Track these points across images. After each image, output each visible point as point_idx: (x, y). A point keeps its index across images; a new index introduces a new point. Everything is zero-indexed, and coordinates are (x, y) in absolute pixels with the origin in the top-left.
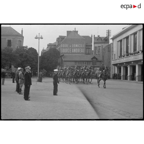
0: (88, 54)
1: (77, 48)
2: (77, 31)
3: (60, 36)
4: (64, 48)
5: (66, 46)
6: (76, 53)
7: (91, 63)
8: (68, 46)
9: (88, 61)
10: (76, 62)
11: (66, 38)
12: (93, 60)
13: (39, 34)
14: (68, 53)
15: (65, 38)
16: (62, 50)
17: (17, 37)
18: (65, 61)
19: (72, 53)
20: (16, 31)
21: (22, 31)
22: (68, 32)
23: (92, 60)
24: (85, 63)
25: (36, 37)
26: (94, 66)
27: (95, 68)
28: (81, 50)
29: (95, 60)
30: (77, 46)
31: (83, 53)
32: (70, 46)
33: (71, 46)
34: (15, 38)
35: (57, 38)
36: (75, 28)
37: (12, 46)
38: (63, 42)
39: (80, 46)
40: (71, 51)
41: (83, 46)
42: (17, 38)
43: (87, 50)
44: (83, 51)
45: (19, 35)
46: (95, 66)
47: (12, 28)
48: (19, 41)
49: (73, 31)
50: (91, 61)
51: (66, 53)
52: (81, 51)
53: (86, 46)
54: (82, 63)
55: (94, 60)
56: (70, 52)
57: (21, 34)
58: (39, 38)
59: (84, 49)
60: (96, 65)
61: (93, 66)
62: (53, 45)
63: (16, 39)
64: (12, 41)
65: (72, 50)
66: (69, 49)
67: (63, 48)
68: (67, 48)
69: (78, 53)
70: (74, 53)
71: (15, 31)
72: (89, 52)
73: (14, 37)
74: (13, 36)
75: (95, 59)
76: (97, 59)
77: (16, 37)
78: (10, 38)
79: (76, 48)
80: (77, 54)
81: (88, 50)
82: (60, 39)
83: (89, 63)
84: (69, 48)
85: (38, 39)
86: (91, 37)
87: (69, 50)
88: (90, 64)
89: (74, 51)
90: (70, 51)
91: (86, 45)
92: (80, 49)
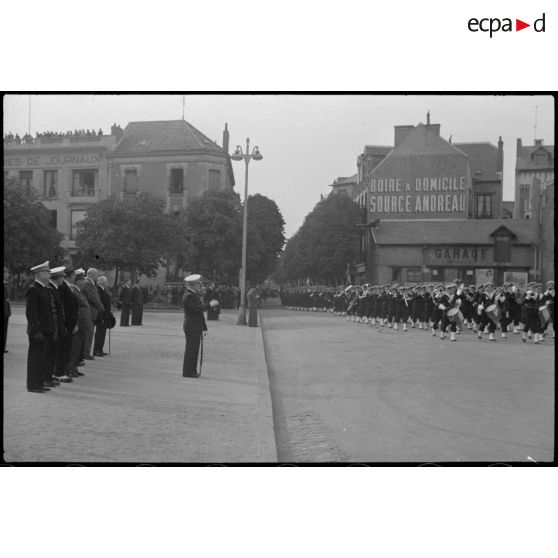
0: (484, 216)
1: (437, 192)
2: (437, 126)
3: (368, 148)
4: (384, 193)
5: (392, 186)
6: (429, 214)
7: (490, 253)
8: (398, 184)
9: (476, 246)
10: (425, 247)
11: (391, 153)
12: (499, 239)
13: (248, 141)
14: (397, 214)
15: (388, 155)
16: (375, 201)
17: (207, 157)
18: (381, 246)
19: (415, 214)
20: (204, 136)
21: (226, 135)
22: (398, 129)
23: (492, 242)
24: (465, 252)
25: (237, 152)
26: (503, 264)
27: (505, 274)
28: (451, 199)
29: (506, 239)
30: (434, 184)
31: (459, 213)
32: (408, 185)
33: (413, 186)
34: (197, 161)
35: (360, 154)
36: (428, 115)
37: (185, 192)
39: (447, 184)
40: (412, 206)
41: (458, 184)
42: (206, 161)
43: (481, 198)
44: (460, 203)
45: (214, 151)
46: (508, 264)
47: (190, 126)
48: (210, 171)
49: (421, 125)
50: (490, 246)
51: (390, 214)
52: (450, 206)
53: (475, 183)
54: (452, 254)
55: (503, 242)
56: (407, 210)
57: (221, 146)
58: (247, 158)
59: (464, 198)
60: (509, 261)
61: (495, 264)
63: (200, 163)
64: (185, 173)
65: (413, 202)
66: (401, 197)
67: (377, 193)
68: (395, 193)
69: (438, 214)
70: (423, 214)
72: (488, 210)
73: (194, 158)
74: (191, 152)
75: (506, 236)
76: (513, 236)
77: (200, 157)
78: (180, 161)
79: (430, 192)
80: (436, 217)
81: (485, 202)
82: (369, 159)
83: (479, 254)
84: (405, 193)
85: (243, 161)
86: (496, 145)
87: (403, 202)
88: (483, 258)
89: (426, 204)
90: (407, 203)
91: (473, 180)
92: (447, 197)
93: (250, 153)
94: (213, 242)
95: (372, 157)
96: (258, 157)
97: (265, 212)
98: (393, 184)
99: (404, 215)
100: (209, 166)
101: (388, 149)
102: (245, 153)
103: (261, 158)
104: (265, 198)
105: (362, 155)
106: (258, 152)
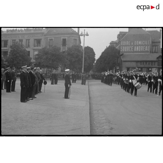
0: (155, 52)
1: (141, 45)
3: (120, 32)
4: (125, 46)
5: (127, 44)
6: (138, 52)
7: (156, 63)
9: (152, 61)
10: (137, 62)
11: (127, 34)
12: (159, 59)
14: (129, 52)
16: (122, 48)
18: (124, 61)
19: (134, 52)
23: (157, 60)
24: (149, 63)
25: (81, 34)
28: (145, 47)
30: (140, 43)
31: (147, 52)
32: (132, 43)
33: (134, 43)
34: (70, 36)
37: (67, 46)
38: (123, 40)
39: (144, 43)
41: (147, 43)
42: (72, 36)
44: (148, 49)
48: (74, 39)
51: (127, 52)
52: (145, 49)
54: (145, 64)
56: (132, 51)
57: (77, 32)
59: (149, 47)
61: (158, 67)
62: (114, 43)
64: (67, 40)
65: (134, 48)
67: (123, 46)
68: (128, 46)
69: (141, 52)
70: (136, 52)
72: (156, 50)
74: (68, 34)
75: (161, 58)
78: (65, 37)
79: (139, 45)
81: (155, 48)
82: (121, 35)
84: (131, 46)
86: (159, 31)
87: (131, 48)
88: (154, 65)
89: (137, 49)
90: (132, 49)
91: (152, 41)
93: (85, 34)
94: (74, 60)
96: (87, 35)
97: (90, 51)
98: (128, 43)
100: (73, 38)
102: (84, 34)
103: (88, 35)
104: (90, 47)
105: (119, 34)
106: (87, 34)
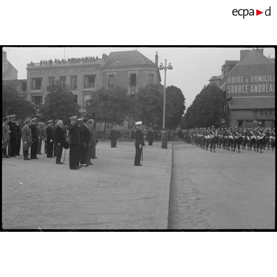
1: (262, 83)
2: (262, 50)
3: (227, 62)
4: (235, 84)
5: (239, 80)
6: (258, 94)
8: (241, 79)
10: (255, 110)
13: (166, 60)
14: (242, 94)
15: (237, 65)
16: (230, 88)
17: (147, 68)
18: (233, 110)
19: (250, 94)
20: (146, 58)
21: (157, 57)
22: (242, 52)
25: (161, 66)
28: (269, 86)
30: (260, 79)
31: (273, 93)
32: (247, 80)
33: (249, 80)
34: (143, 70)
37: (137, 85)
38: (231, 74)
39: (267, 78)
40: (249, 90)
41: (272, 79)
42: (147, 70)
44: (273, 88)
47: (140, 53)
48: (149, 75)
49: (253, 50)
51: (238, 94)
52: (268, 90)
54: (268, 114)
56: (246, 92)
64: (137, 76)
65: (249, 88)
66: (243, 86)
67: (231, 84)
68: (240, 84)
69: (263, 94)
70: (254, 94)
71: (144, 57)
73: (141, 68)
78: (134, 71)
79: (258, 83)
80: (261, 96)
82: (227, 67)
84: (245, 83)
85: (164, 70)
87: (244, 88)
89: (256, 89)
90: (246, 89)
92: (267, 85)
93: (167, 66)
94: (150, 109)
95: (229, 66)
96: (171, 68)
97: (175, 94)
98: (239, 79)
99: (245, 94)
100: (148, 72)
101: (237, 62)
102: (164, 66)
103: (172, 68)
104: (176, 87)
105: (224, 65)
106: (170, 66)
